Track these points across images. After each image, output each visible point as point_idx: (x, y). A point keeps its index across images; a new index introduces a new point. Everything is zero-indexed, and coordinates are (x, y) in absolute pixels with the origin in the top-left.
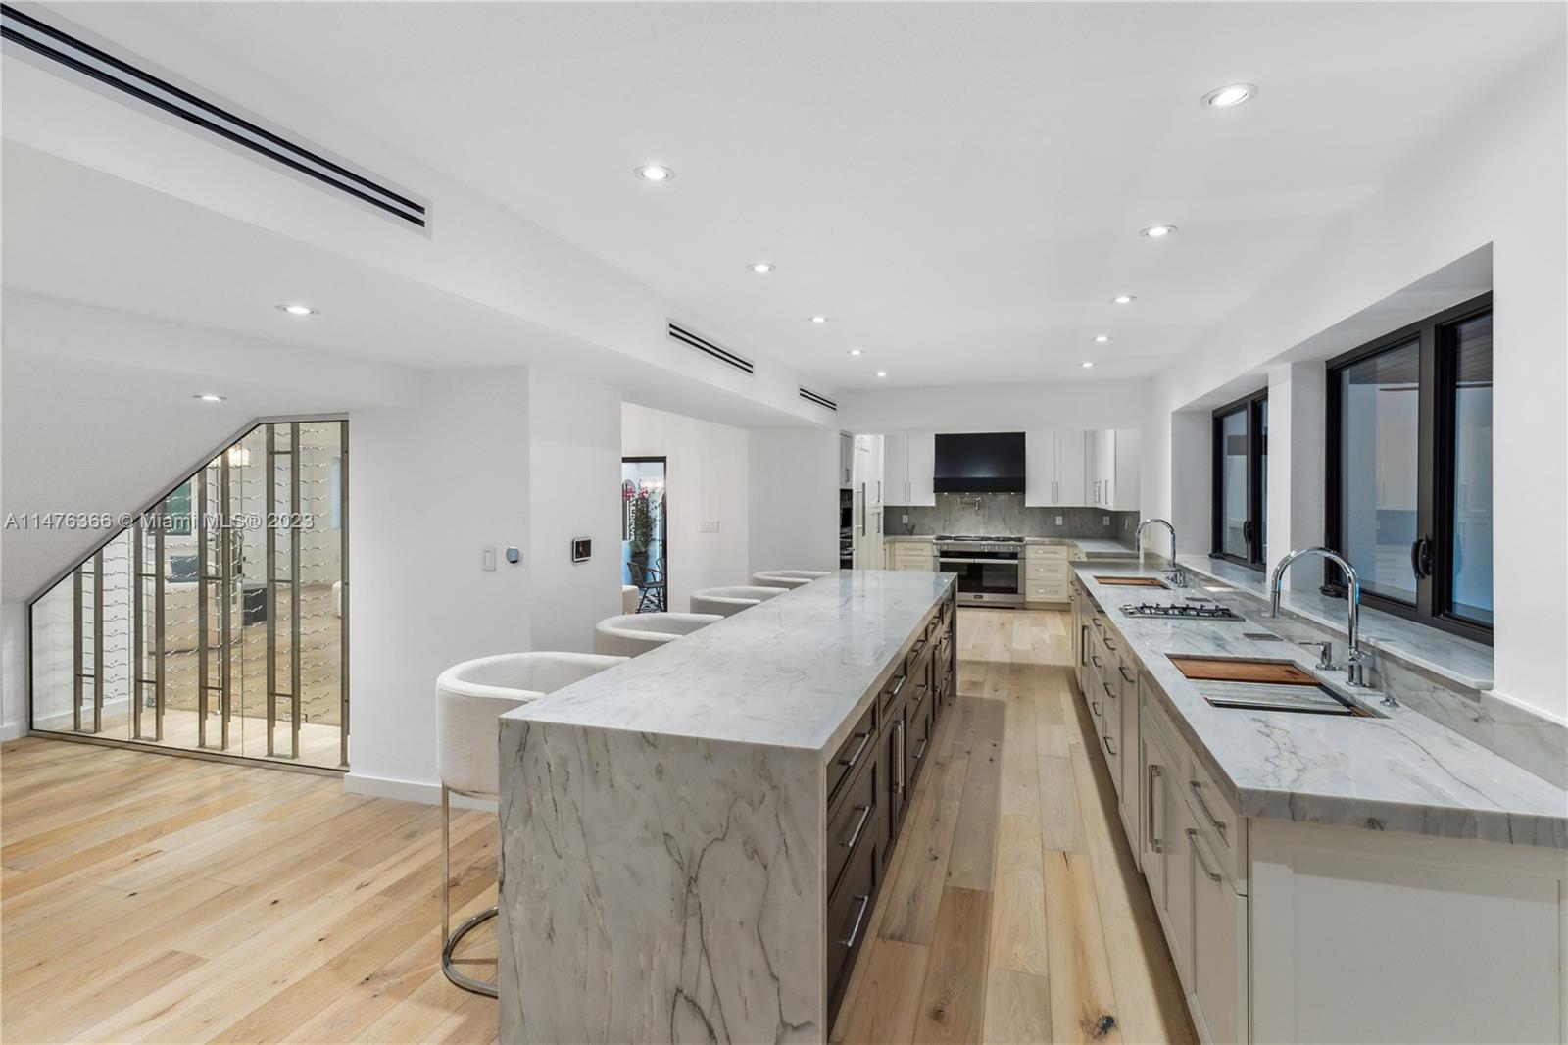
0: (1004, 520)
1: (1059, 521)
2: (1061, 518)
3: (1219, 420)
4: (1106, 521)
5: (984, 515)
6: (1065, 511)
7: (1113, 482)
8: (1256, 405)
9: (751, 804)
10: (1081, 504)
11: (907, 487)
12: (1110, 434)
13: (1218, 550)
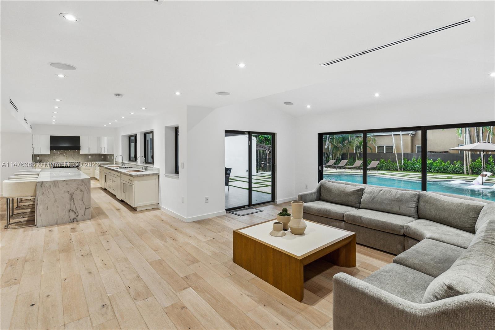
0: (73, 157)
1: (90, 157)
2: (90, 156)
3: (130, 137)
4: (103, 157)
5: (67, 156)
6: (91, 155)
7: (106, 148)
8: (135, 136)
9: (81, 185)
10: (97, 153)
11: (40, 149)
12: (106, 138)
13: (130, 160)
